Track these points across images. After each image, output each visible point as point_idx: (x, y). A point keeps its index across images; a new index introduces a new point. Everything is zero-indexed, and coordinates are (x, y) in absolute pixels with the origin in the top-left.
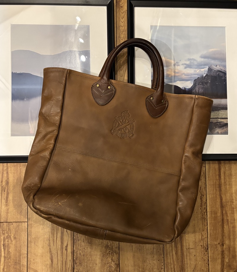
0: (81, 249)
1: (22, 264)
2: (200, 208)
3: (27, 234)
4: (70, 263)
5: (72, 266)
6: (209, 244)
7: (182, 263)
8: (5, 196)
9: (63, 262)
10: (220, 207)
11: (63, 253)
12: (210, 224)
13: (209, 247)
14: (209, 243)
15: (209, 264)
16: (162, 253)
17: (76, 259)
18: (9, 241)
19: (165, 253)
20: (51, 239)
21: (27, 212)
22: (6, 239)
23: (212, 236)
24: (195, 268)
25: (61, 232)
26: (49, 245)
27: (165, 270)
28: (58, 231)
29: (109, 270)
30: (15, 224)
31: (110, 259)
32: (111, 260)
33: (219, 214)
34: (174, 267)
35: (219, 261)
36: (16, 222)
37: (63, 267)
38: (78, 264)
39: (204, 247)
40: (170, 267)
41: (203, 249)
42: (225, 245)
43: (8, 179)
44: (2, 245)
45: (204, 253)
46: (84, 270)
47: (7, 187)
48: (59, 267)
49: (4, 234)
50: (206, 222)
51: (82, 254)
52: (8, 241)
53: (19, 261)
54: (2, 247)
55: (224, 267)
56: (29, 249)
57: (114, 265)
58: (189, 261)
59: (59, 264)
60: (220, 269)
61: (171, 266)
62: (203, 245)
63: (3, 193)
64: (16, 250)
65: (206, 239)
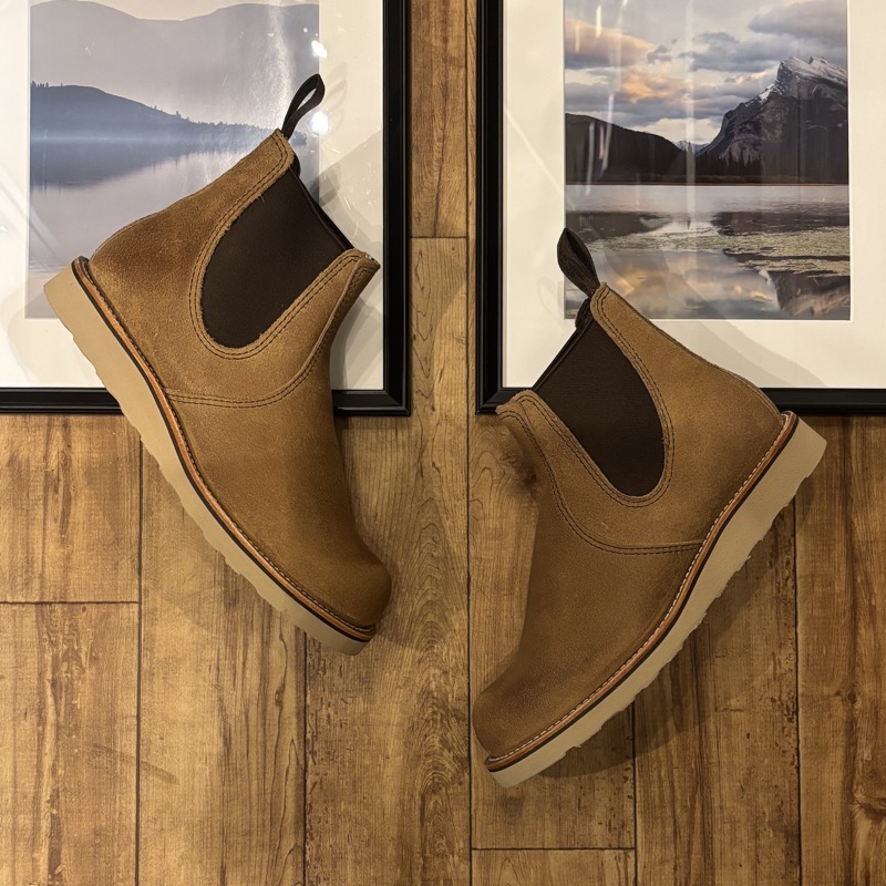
0: (333, 702)
1: (119, 750)
2: (771, 563)
3: (136, 648)
4: (293, 752)
5: (298, 763)
6: (802, 695)
7: (702, 762)
8: (56, 508)
9: (269, 748)
10: (843, 559)
11: (268, 717)
12: (807, 620)
13: (800, 704)
14: (799, 692)
15: (798, 768)
16: (627, 722)
17: (315, 737)
18: (74, 668)
19: (637, 724)
20: (225, 664)
21: (137, 566)
22: (63, 661)
23: (813, 664)
24: (746, 781)
25: (263, 638)
26: (218, 687)
27: (637, 784)
28: (250, 637)
29: (433, 779)
30: (93, 611)
31: (437, 740)
32: (441, 742)
33: (840, 586)
34: (670, 774)
35: (838, 756)
36: (98, 603)
37: (268, 766)
38: (321, 755)
39: (783, 704)
40: (655, 773)
41: (778, 714)
42: (859, 699)
43: (69, 446)
44: (48, 684)
45: (784, 728)
46: (341, 776)
47: (66, 475)
48: (254, 766)
49: (53, 644)
50: (793, 612)
51: (335, 719)
52: (69, 670)
53: (108, 740)
54: (49, 691)
55: (853, 777)
56: (145, 698)
57: (451, 760)
58: (725, 755)
59: (253, 755)
60: (840, 785)
61: (659, 772)
62: (780, 697)
63: (50, 497)
64: (97, 701)
65: (790, 676)
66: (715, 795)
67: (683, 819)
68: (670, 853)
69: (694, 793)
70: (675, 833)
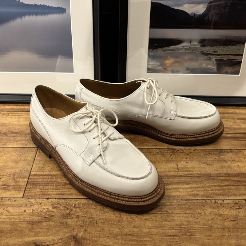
7: (201, 176)
13: (171, 148)
16: (190, 202)
19: (190, 198)
24: (205, 163)
27: (216, 198)
39: (172, 153)
40: (210, 192)
41: (176, 154)
45: (181, 152)
58: (196, 169)
61: (209, 190)
62: (170, 153)
65: (161, 150)
66: (213, 173)
67: (227, 183)
68: (242, 187)
69: (214, 179)
70: (233, 185)
